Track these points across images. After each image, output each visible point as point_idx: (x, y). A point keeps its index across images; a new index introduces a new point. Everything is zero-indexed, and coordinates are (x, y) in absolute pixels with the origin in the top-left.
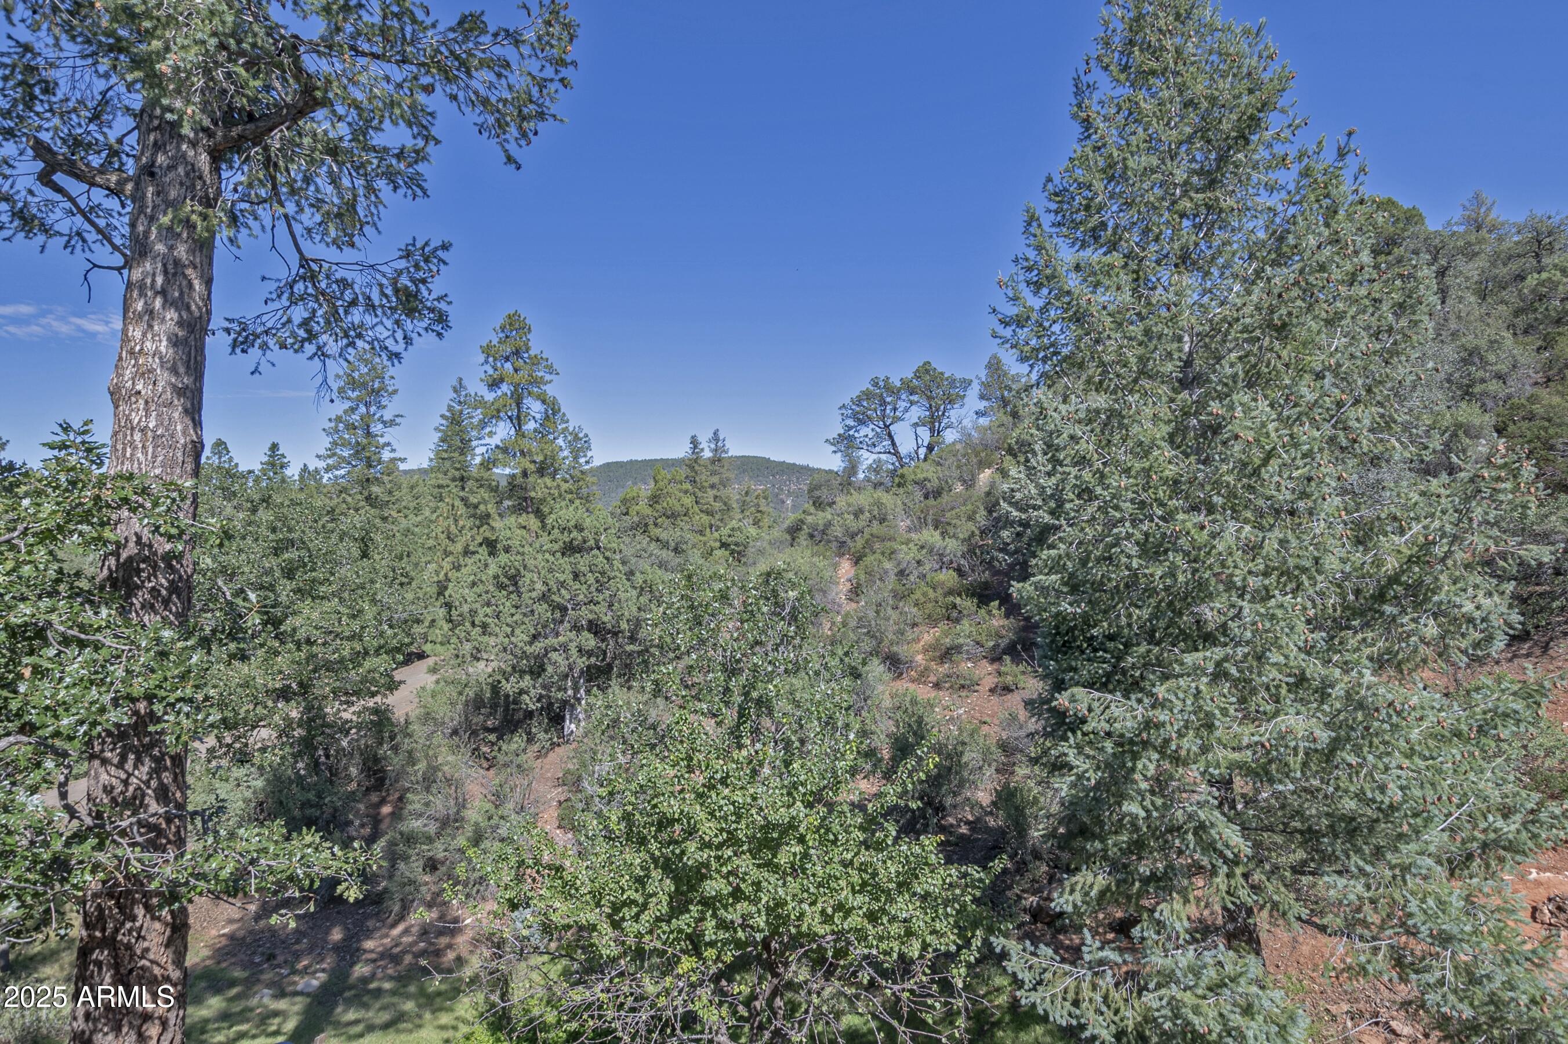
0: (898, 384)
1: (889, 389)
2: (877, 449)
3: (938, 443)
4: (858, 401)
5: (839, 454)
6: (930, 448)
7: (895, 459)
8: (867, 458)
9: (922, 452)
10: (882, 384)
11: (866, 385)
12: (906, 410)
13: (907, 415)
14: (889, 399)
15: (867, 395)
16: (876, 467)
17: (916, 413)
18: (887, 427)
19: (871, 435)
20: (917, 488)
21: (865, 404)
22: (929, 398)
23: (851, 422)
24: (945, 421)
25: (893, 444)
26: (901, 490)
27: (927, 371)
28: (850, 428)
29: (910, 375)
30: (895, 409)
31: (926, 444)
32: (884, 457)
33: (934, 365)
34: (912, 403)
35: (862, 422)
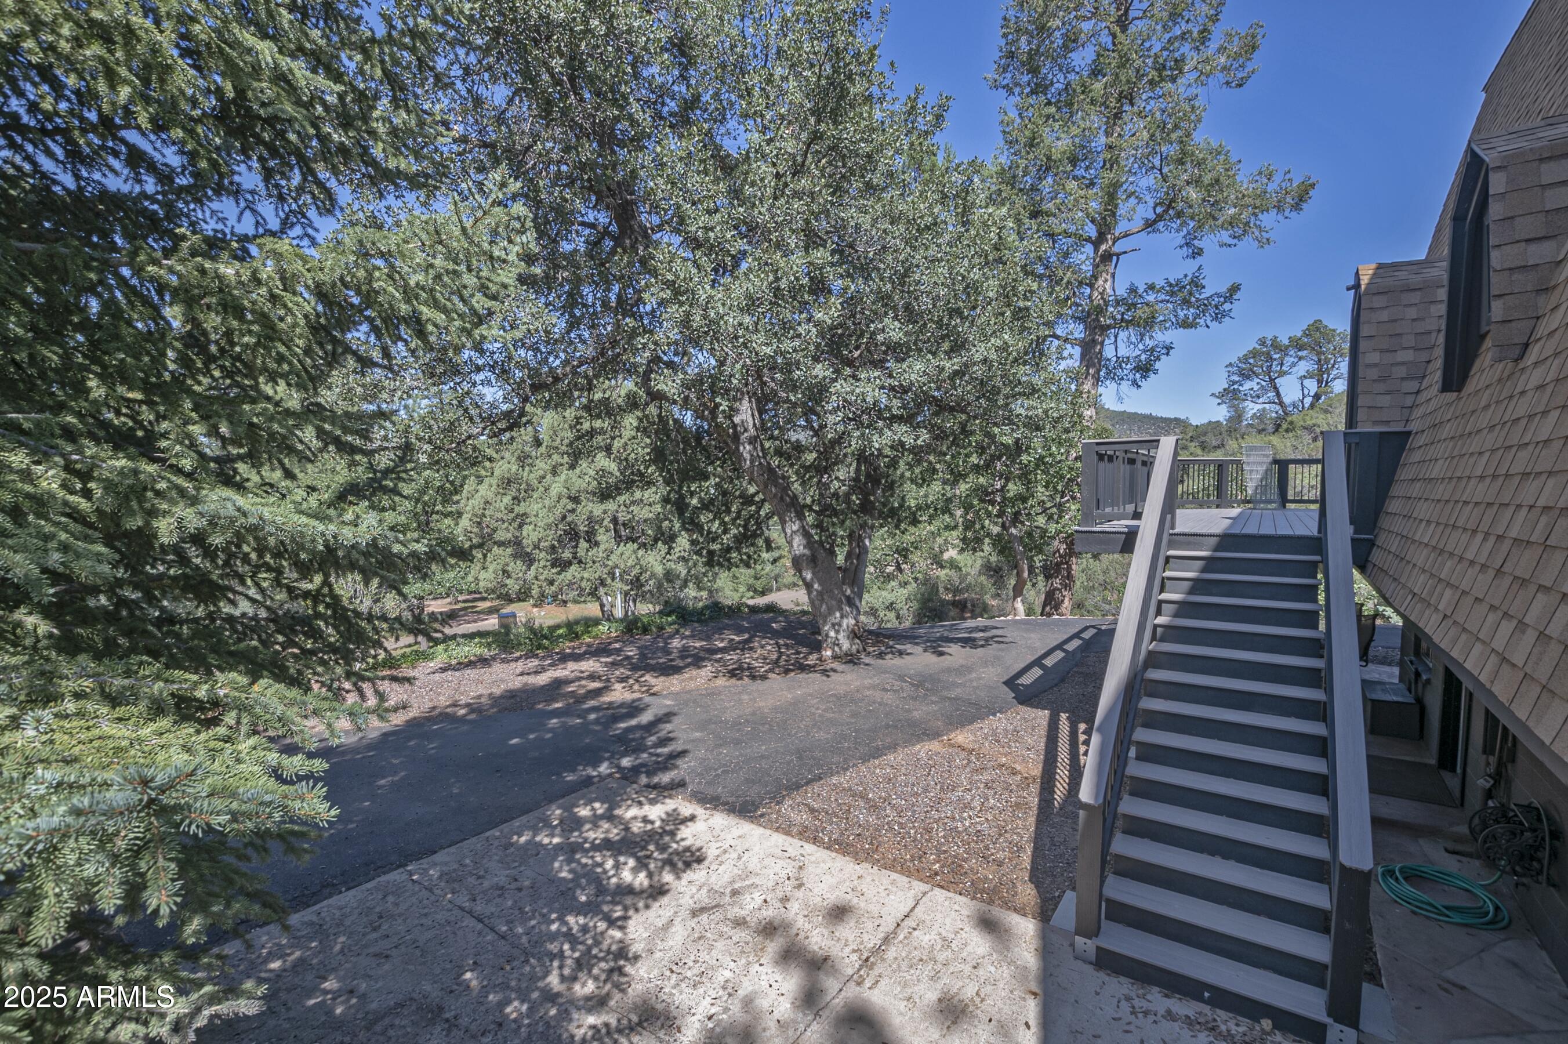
0: (1286, 342)
1: (1276, 345)
2: (1261, 400)
3: (1326, 393)
4: (1245, 359)
5: (1224, 406)
6: (1317, 397)
7: (1278, 407)
8: (1252, 408)
9: (1308, 401)
10: (1269, 343)
11: (1252, 344)
12: (1294, 365)
13: (1294, 370)
14: (1276, 356)
15: (1254, 354)
16: (1261, 416)
17: (1303, 367)
18: (1272, 380)
19: (1256, 387)
20: (1306, 432)
21: (1252, 361)
22: (1318, 354)
23: (1236, 378)
24: (1335, 372)
25: (1278, 395)
26: (1291, 435)
27: (1318, 329)
28: (1234, 383)
29: (1299, 334)
30: (1282, 364)
31: (1312, 393)
32: (1267, 406)
33: (1325, 323)
34: (1300, 358)
35: (1248, 378)
